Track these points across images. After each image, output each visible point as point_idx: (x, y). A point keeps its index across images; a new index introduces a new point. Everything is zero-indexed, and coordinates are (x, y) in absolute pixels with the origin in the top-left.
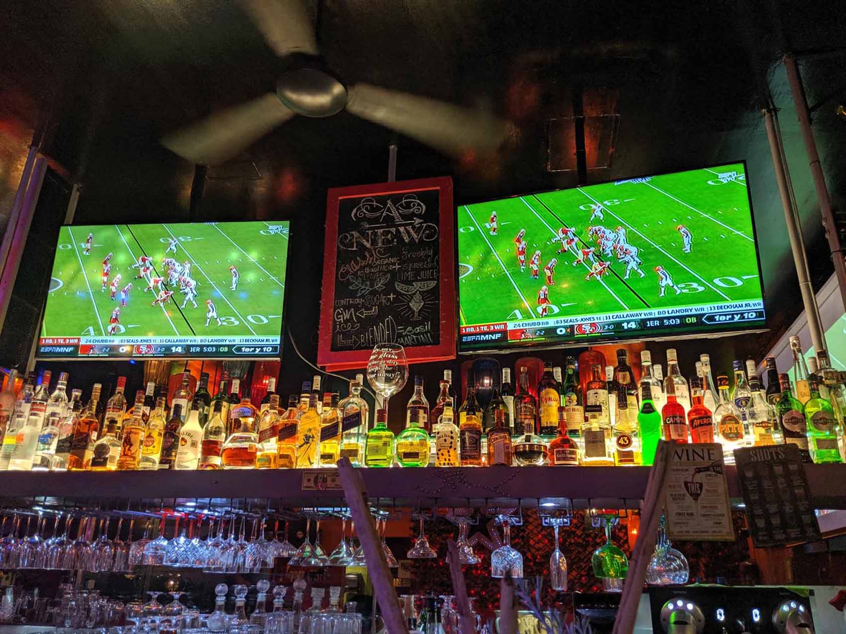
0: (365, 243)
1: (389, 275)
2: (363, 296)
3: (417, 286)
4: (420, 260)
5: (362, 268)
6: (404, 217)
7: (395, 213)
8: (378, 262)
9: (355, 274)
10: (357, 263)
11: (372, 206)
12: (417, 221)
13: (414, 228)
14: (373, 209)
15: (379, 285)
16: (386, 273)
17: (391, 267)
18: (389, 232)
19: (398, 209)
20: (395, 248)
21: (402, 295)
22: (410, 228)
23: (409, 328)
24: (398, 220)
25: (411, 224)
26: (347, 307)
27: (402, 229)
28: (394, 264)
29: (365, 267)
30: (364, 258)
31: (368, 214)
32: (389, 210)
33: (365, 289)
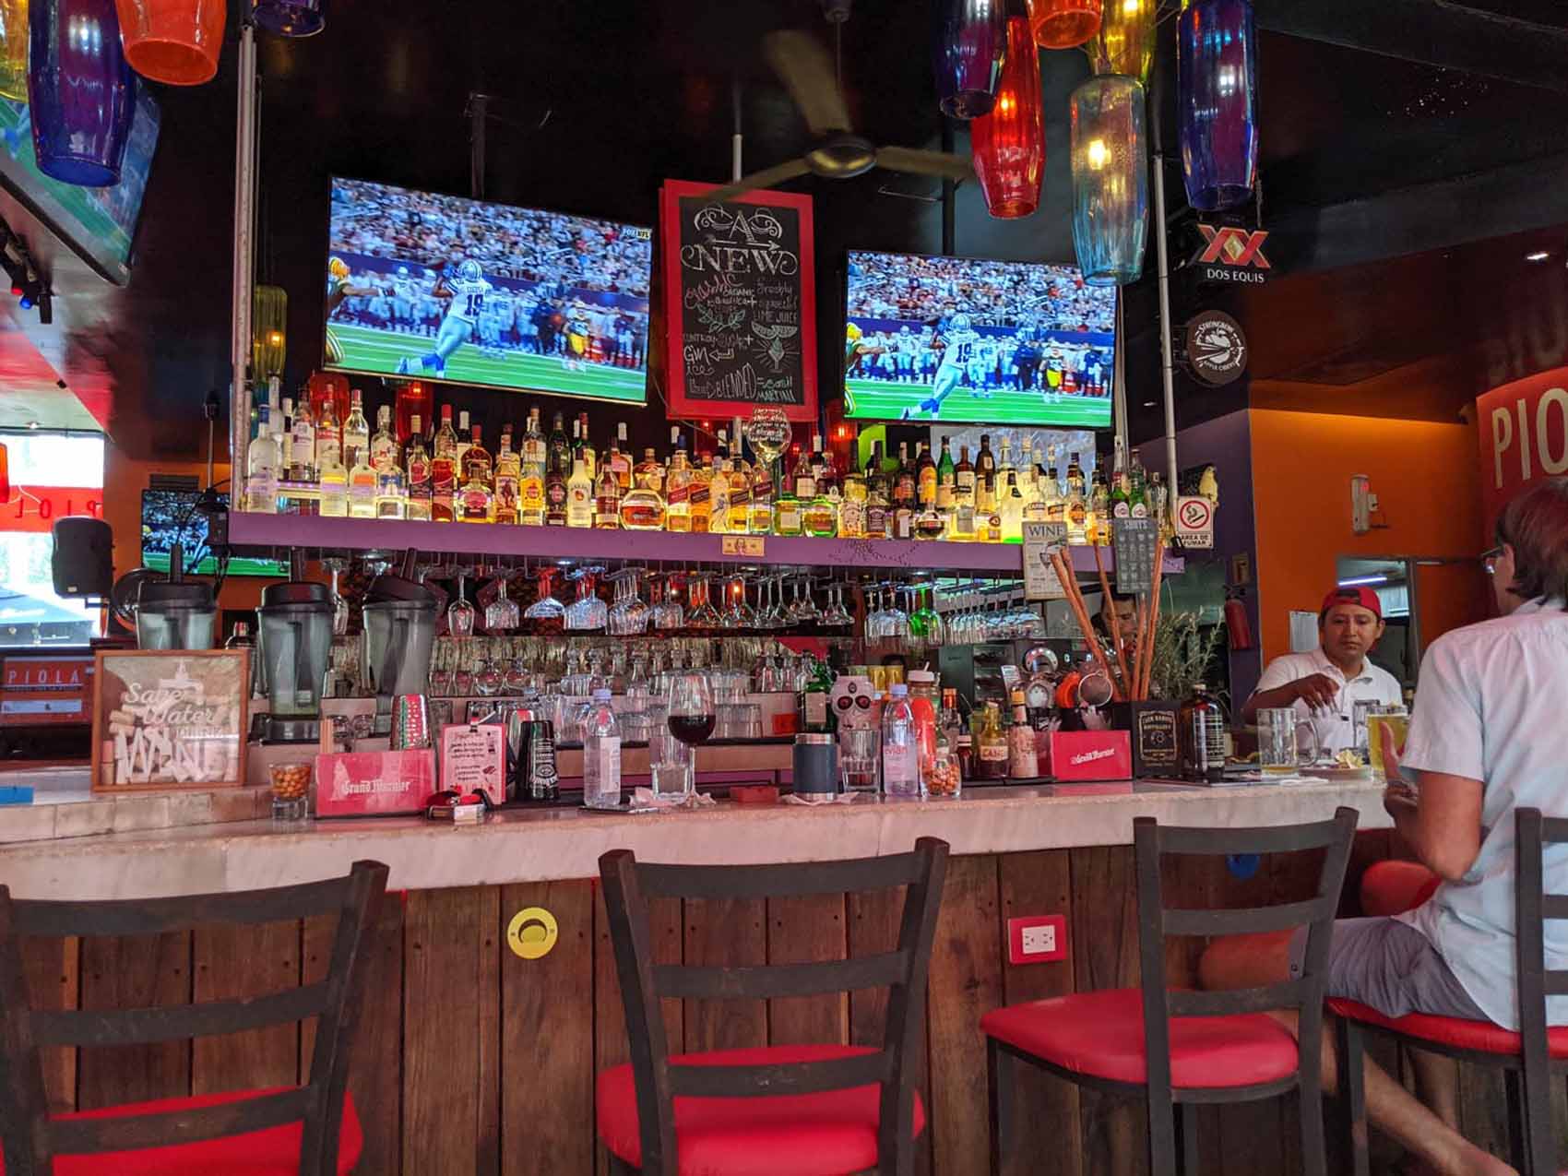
0: (713, 263)
1: (744, 312)
2: (715, 333)
3: (776, 330)
4: (776, 297)
5: (712, 297)
6: (758, 237)
7: (746, 230)
8: (730, 292)
9: (704, 303)
10: (705, 288)
11: (719, 214)
12: (774, 246)
13: (769, 254)
14: (720, 220)
15: (734, 322)
16: (739, 308)
17: (746, 302)
18: (741, 254)
19: (750, 225)
20: (748, 275)
21: (761, 339)
22: (764, 253)
23: (770, 381)
24: (751, 241)
25: (767, 248)
26: (698, 345)
27: (755, 253)
28: (748, 298)
29: (715, 295)
30: (713, 284)
31: (715, 225)
32: (739, 224)
33: (718, 325)
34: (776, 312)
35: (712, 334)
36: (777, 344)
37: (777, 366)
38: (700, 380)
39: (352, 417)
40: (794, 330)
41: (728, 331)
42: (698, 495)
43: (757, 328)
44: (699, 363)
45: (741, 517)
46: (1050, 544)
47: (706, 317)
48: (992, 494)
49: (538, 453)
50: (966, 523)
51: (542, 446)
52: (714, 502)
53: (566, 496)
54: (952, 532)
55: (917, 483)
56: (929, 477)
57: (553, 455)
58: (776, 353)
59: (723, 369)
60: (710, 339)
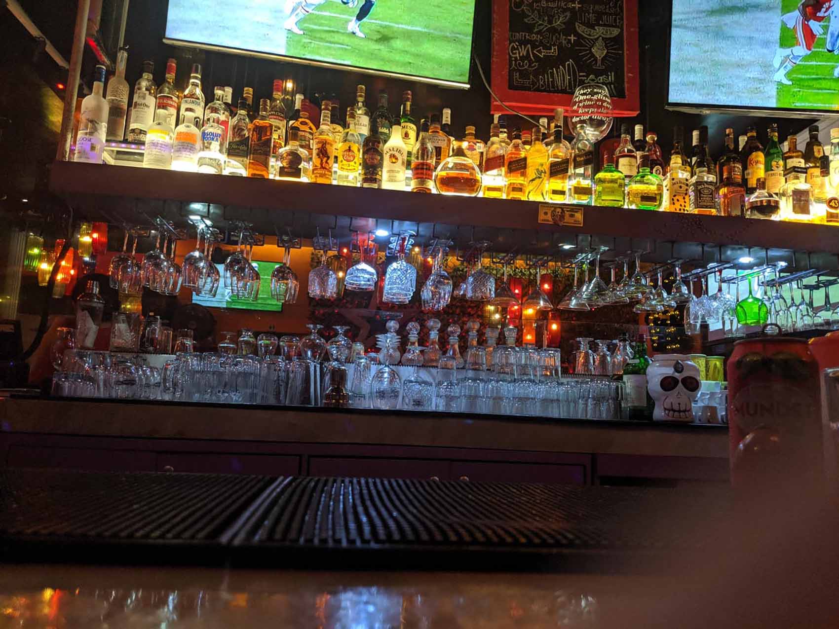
1: (568, 14)
3: (599, 31)
15: (558, 23)
16: (564, 11)
21: (584, 38)
26: (524, 43)
33: (545, 26)
35: (537, 33)
36: (600, 43)
37: (599, 63)
38: (524, 74)
39: (190, 89)
40: (616, 32)
41: (553, 31)
42: (516, 165)
43: (581, 29)
44: (523, 58)
45: (560, 187)
47: (532, 18)
49: (361, 125)
50: (801, 200)
51: (365, 120)
52: (531, 172)
53: (382, 159)
54: (786, 213)
55: (745, 168)
56: (757, 162)
58: (599, 52)
59: (547, 64)
60: (534, 37)
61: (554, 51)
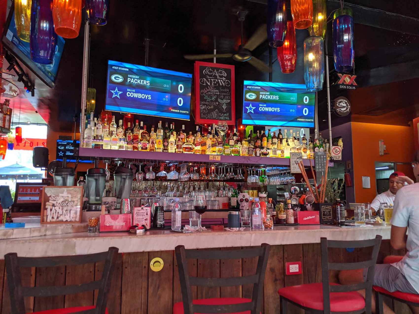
0: (208, 83)
2: (208, 102)
3: (225, 100)
4: (224, 92)
5: (208, 92)
6: (220, 76)
7: (217, 75)
8: (212, 91)
9: (206, 93)
10: (206, 90)
11: (210, 70)
12: (224, 79)
13: (223, 81)
14: (210, 72)
15: (213, 99)
16: (215, 95)
17: (216, 93)
18: (215, 81)
19: (218, 73)
20: (217, 86)
21: (220, 103)
22: (222, 81)
23: (223, 114)
24: (218, 77)
25: (222, 79)
26: (204, 105)
27: (219, 81)
28: (217, 92)
29: (209, 91)
30: (208, 88)
31: (209, 73)
32: (215, 73)
33: (209, 99)
34: (224, 96)
35: (207, 102)
36: (225, 104)
37: (224, 110)
38: (204, 114)
39: (112, 123)
40: (229, 101)
41: (212, 101)
42: (203, 144)
43: (219, 100)
44: (204, 109)
45: (214, 150)
46: (297, 158)
47: (206, 97)
48: (282, 145)
49: (161, 133)
50: (275, 152)
51: (162, 131)
52: (207, 147)
53: (168, 144)
54: (271, 155)
55: (262, 141)
56: (265, 140)
57: (165, 133)
58: (224, 107)
59: (210, 111)
60: (207, 103)
61: (212, 107)
